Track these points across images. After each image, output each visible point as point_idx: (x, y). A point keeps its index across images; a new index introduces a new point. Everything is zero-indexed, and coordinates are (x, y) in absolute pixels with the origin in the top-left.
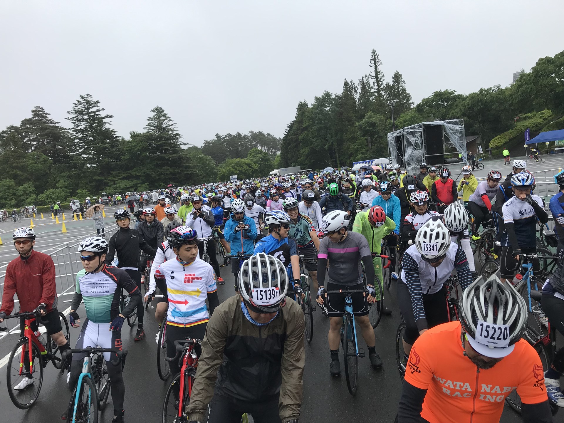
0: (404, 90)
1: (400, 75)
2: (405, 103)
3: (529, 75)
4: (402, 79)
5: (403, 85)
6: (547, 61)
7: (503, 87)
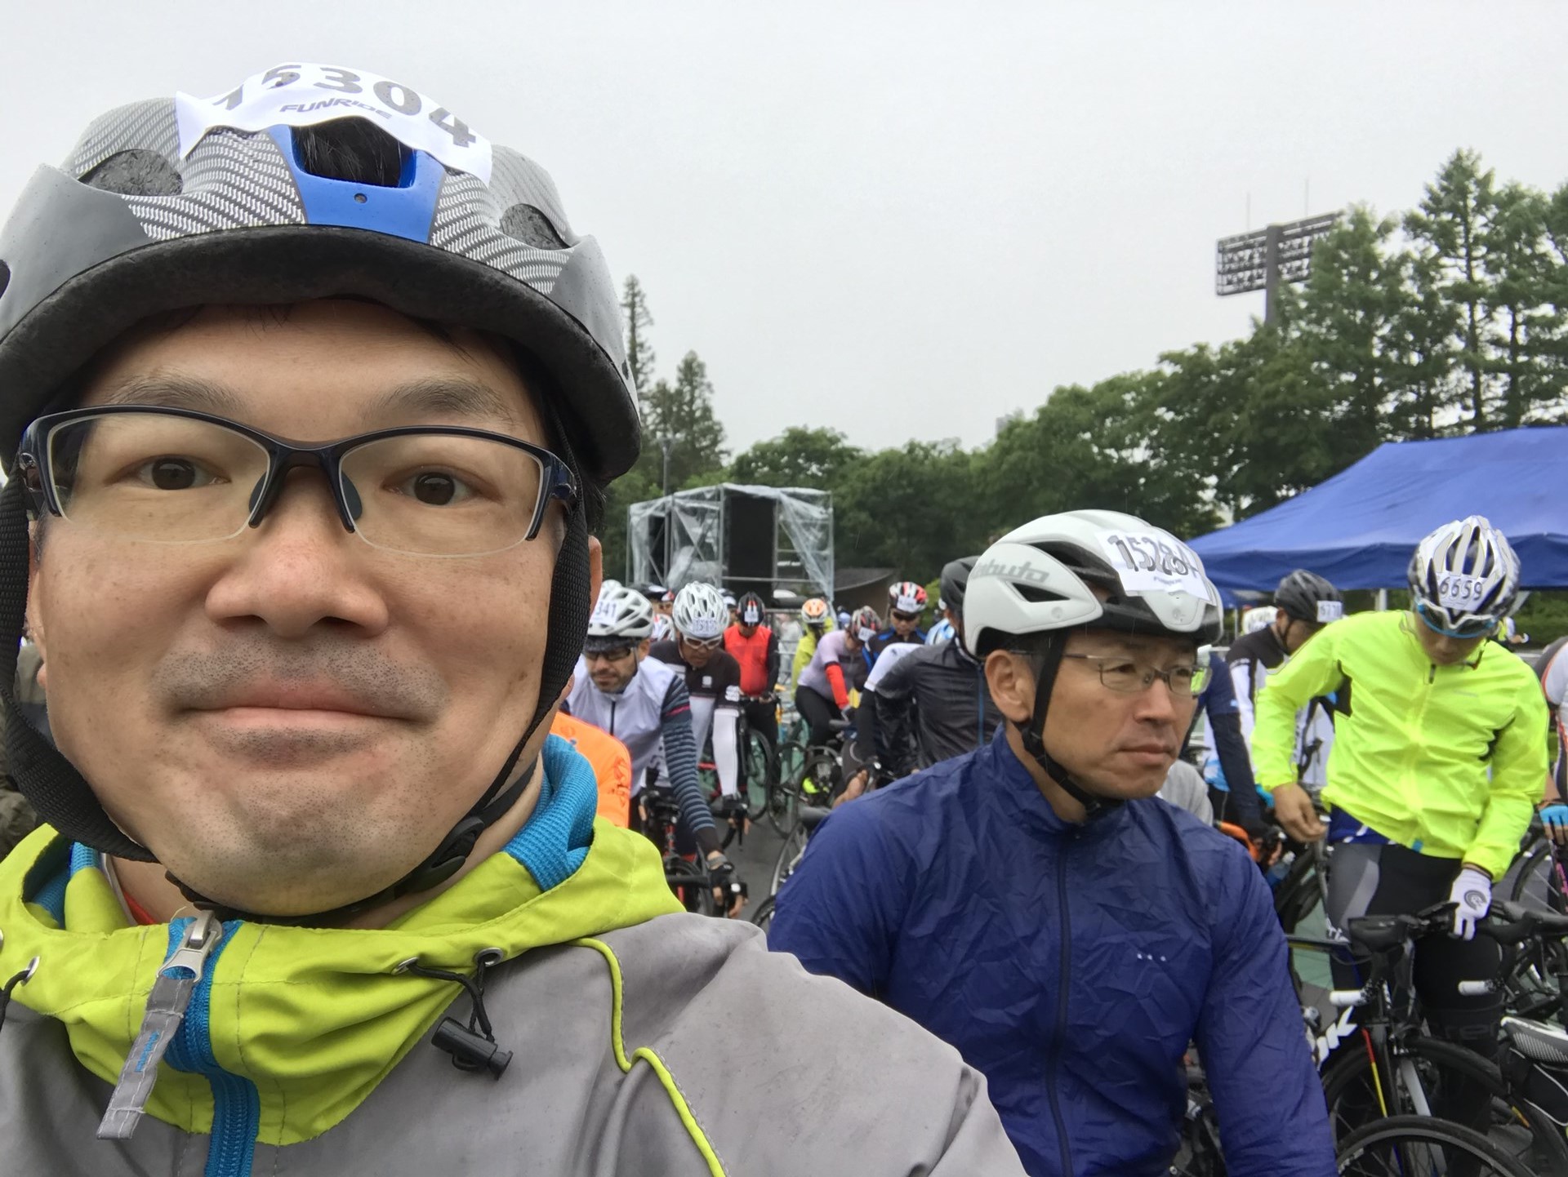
0: (707, 411)
1: (701, 366)
2: (707, 447)
3: (1029, 425)
4: (703, 376)
5: (707, 394)
6: (1076, 397)
7: (967, 448)
